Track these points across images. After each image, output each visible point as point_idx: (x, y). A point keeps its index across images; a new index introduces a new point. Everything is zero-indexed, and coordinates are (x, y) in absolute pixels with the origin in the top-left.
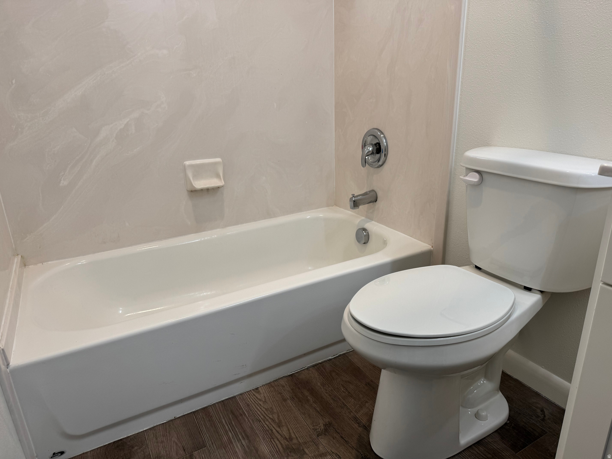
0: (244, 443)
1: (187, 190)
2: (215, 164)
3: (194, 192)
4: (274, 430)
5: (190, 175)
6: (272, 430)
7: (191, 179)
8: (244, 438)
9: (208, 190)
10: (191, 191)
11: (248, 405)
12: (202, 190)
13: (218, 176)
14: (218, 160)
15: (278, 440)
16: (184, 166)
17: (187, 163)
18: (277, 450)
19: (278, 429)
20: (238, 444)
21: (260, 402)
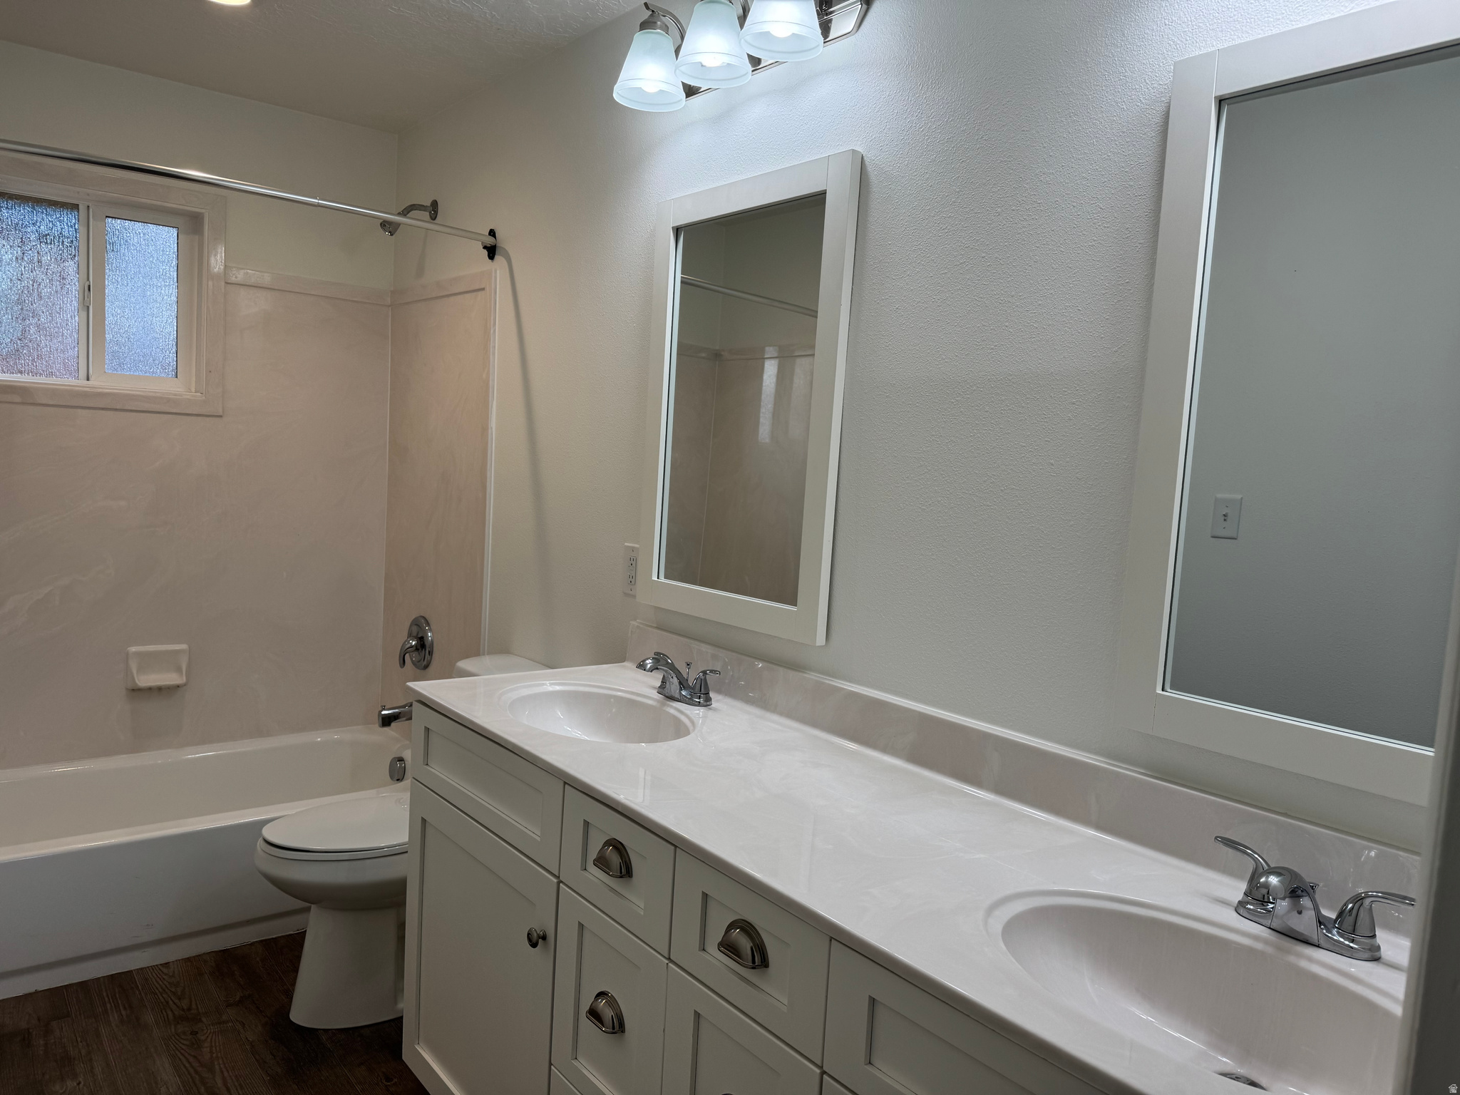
0: (123, 1013)
1: (127, 689)
2: (177, 652)
3: (136, 692)
4: (171, 1002)
5: (134, 666)
6: (167, 1003)
7: (135, 672)
8: (125, 1008)
9: (160, 689)
10: (133, 690)
11: (146, 979)
12: (150, 689)
13: (179, 670)
14: (184, 646)
15: (172, 1011)
16: (127, 654)
17: (133, 649)
18: (166, 1019)
19: (176, 1001)
20: (115, 1014)
21: (164, 977)
